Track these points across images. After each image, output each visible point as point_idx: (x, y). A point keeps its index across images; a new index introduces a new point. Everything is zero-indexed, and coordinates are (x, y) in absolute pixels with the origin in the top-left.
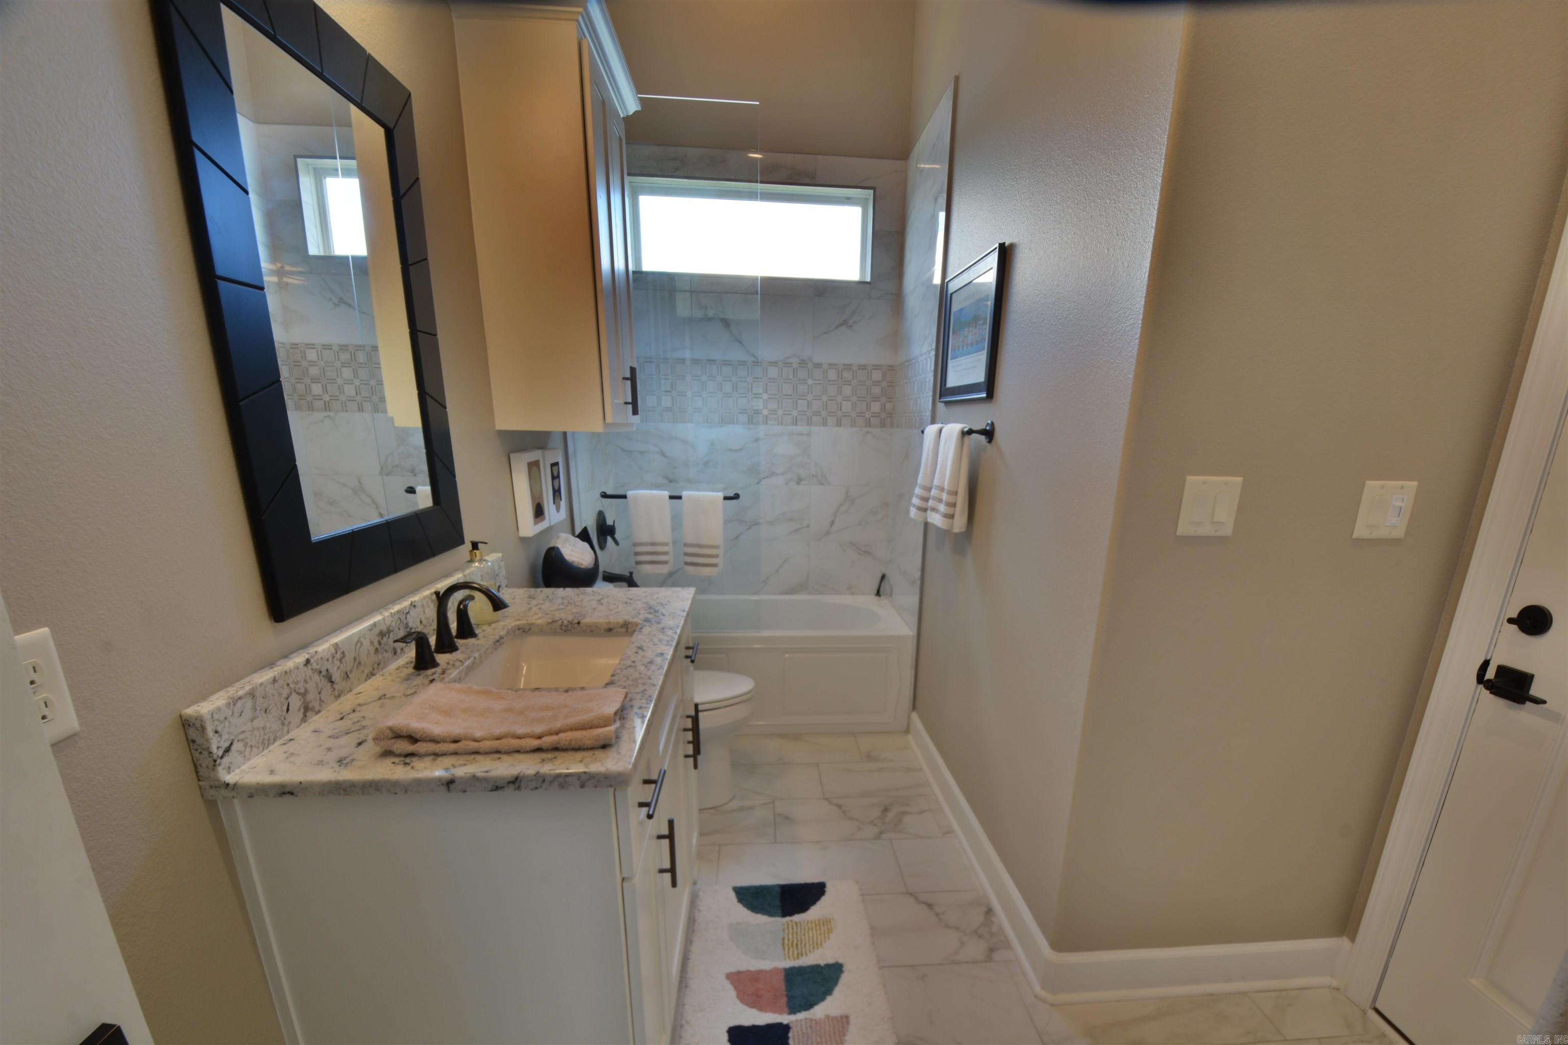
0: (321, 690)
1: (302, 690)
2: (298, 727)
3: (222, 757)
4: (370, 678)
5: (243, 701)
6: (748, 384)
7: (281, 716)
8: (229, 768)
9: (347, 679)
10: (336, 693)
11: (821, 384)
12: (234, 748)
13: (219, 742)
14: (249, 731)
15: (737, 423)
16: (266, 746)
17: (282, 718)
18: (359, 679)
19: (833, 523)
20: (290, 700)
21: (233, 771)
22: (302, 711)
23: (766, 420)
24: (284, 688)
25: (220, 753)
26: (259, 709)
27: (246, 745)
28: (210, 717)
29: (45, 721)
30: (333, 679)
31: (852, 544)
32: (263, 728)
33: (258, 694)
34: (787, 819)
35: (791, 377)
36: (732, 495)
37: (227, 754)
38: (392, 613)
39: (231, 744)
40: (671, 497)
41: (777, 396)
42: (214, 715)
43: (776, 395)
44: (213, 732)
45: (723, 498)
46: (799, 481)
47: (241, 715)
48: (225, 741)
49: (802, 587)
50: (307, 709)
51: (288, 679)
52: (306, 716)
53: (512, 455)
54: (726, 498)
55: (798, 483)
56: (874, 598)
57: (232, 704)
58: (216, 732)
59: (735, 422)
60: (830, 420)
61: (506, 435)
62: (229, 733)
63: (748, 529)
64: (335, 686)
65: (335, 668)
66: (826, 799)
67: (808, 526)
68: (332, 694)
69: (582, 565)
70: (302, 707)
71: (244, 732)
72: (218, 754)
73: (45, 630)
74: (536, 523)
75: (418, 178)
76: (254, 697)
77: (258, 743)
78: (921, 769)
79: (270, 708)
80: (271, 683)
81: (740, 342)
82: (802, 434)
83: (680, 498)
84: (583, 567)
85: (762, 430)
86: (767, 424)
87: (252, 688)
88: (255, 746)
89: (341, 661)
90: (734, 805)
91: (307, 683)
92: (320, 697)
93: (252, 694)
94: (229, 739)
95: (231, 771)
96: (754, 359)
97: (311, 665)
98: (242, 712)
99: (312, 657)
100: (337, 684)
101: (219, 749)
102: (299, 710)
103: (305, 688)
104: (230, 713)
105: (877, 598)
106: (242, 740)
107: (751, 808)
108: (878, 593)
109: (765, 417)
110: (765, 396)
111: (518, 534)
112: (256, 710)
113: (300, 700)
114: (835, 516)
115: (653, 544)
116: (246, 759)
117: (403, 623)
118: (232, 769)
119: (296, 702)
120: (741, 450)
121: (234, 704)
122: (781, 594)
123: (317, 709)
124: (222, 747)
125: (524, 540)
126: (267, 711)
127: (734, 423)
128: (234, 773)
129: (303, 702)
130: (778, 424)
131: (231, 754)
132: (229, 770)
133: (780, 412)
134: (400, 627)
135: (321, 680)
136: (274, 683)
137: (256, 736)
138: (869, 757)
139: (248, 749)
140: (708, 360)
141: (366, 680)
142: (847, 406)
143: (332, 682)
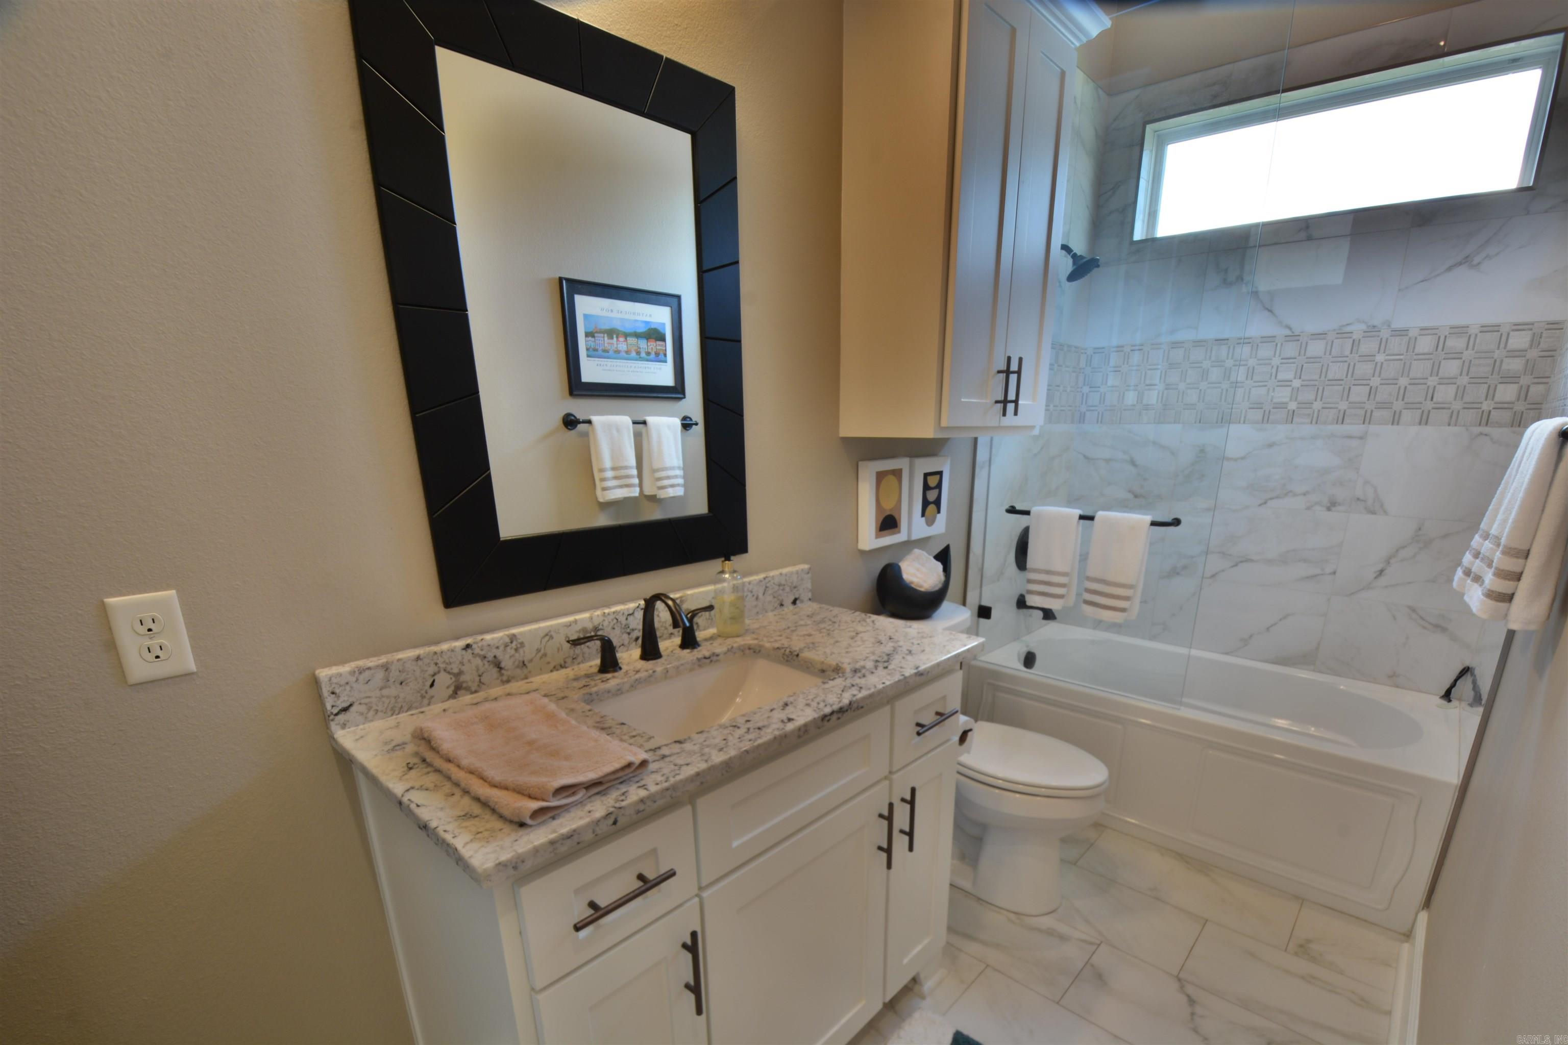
0: (483, 673)
1: (456, 671)
2: (443, 702)
3: (336, 715)
4: (557, 670)
5: (372, 671)
6: (1272, 367)
7: (421, 690)
8: (345, 725)
9: (522, 667)
10: (505, 678)
11: (1401, 360)
12: (353, 709)
13: (335, 702)
14: (376, 697)
15: (1244, 423)
16: (397, 712)
17: (423, 692)
18: (541, 669)
19: (1381, 572)
20: (436, 677)
21: (349, 728)
22: (452, 688)
23: (1291, 417)
24: (430, 666)
25: (335, 711)
26: (392, 680)
27: (369, 709)
28: (327, 680)
29: (157, 660)
30: (503, 665)
31: (1413, 610)
32: (395, 697)
33: (393, 668)
34: (1100, 978)
35: (1347, 352)
36: (1168, 519)
37: (344, 712)
38: (604, 613)
39: (351, 705)
40: (1082, 517)
41: (1316, 383)
42: (333, 679)
43: (1316, 380)
44: (329, 693)
45: (1150, 522)
46: (1332, 505)
47: (367, 683)
48: (342, 702)
49: (1306, 659)
50: (457, 689)
51: (438, 659)
52: (456, 694)
53: (860, 463)
54: (1154, 524)
55: (1329, 509)
56: (1438, 701)
57: (357, 672)
58: (333, 693)
59: (1242, 422)
60: (1407, 416)
61: (848, 442)
62: (349, 696)
63: (1232, 567)
64: (503, 671)
65: (507, 656)
66: (1179, 980)
67: (1334, 573)
68: (498, 679)
69: (921, 587)
70: (454, 684)
71: (369, 697)
72: (332, 711)
73: (173, 592)
74: (877, 537)
75: (736, 178)
76: (387, 669)
77: (386, 709)
78: (1389, 1013)
79: (409, 681)
80: (413, 660)
81: (1270, 311)
82: (1350, 437)
83: (1091, 518)
84: (922, 589)
85: (1280, 432)
86: (1292, 422)
87: (387, 662)
88: (382, 711)
89: (516, 650)
90: (1047, 922)
91: (463, 665)
92: (480, 680)
93: (386, 667)
94: (348, 700)
95: (347, 728)
96: (1288, 332)
97: (472, 650)
98: (369, 680)
99: (474, 643)
100: (507, 670)
101: (334, 708)
102: (448, 687)
103: (460, 669)
104: (354, 679)
105: (1444, 702)
106: (366, 704)
107: (1063, 938)
108: (1447, 695)
109: (1291, 413)
110: (1297, 383)
111: (857, 546)
112: (388, 681)
113: (451, 678)
114: (1388, 562)
115: (1048, 572)
116: (367, 720)
117: (621, 624)
118: (347, 726)
119: (444, 680)
120: (1243, 458)
121: (360, 673)
122: (1266, 661)
123: (473, 689)
124: (338, 707)
125: (862, 553)
126: (403, 684)
127: (1239, 423)
128: (348, 730)
129: (455, 681)
130: (1311, 423)
131: (348, 713)
132: (344, 726)
133: (1317, 405)
134: (615, 627)
135: (484, 665)
136: (417, 661)
137: (384, 703)
138: (1303, 949)
139: (372, 713)
140: (1217, 340)
141: (552, 671)
142: (1446, 393)
143: (501, 668)
